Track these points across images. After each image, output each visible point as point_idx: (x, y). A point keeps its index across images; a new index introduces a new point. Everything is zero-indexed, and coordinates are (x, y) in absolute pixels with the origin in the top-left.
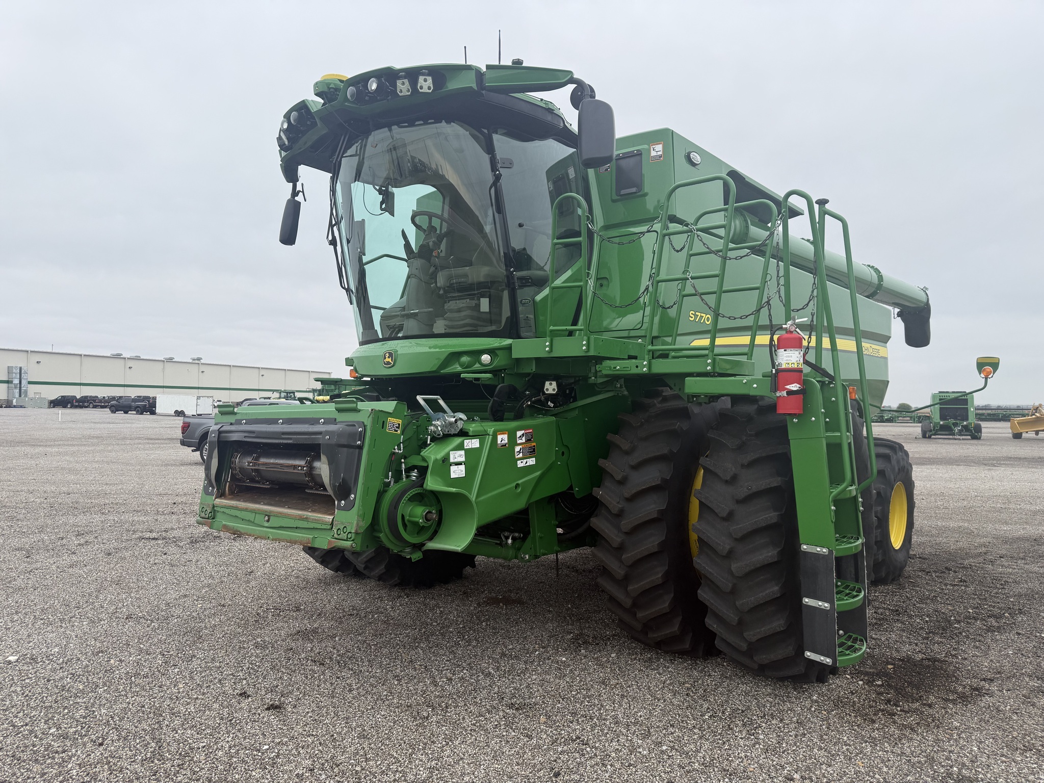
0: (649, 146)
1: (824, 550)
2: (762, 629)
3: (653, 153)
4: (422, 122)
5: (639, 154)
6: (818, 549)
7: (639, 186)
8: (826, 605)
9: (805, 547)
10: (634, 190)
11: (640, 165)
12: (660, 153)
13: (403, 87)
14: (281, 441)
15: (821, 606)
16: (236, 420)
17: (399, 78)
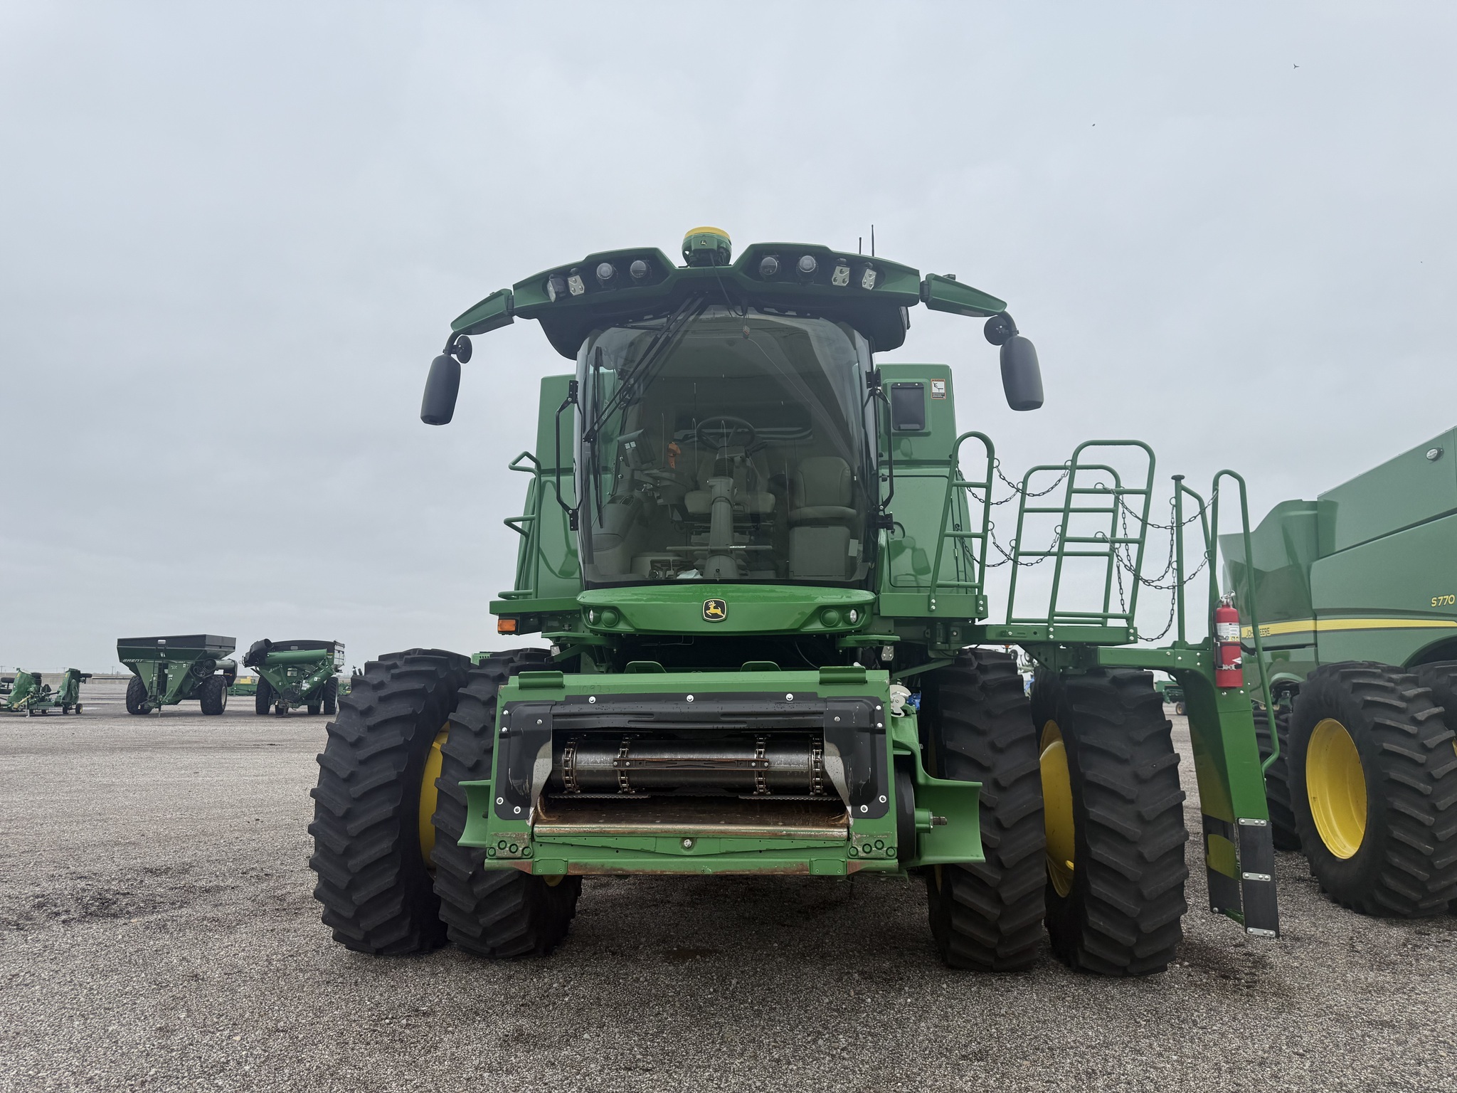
0: (930, 380)
1: (1262, 822)
2: (1164, 917)
3: (935, 390)
4: (795, 314)
5: (921, 387)
6: (1257, 822)
7: (921, 422)
8: (1267, 877)
9: (1243, 821)
10: (917, 426)
11: (921, 399)
12: (943, 391)
13: (841, 277)
14: (720, 726)
15: (1262, 878)
16: (567, 697)
17: (840, 264)
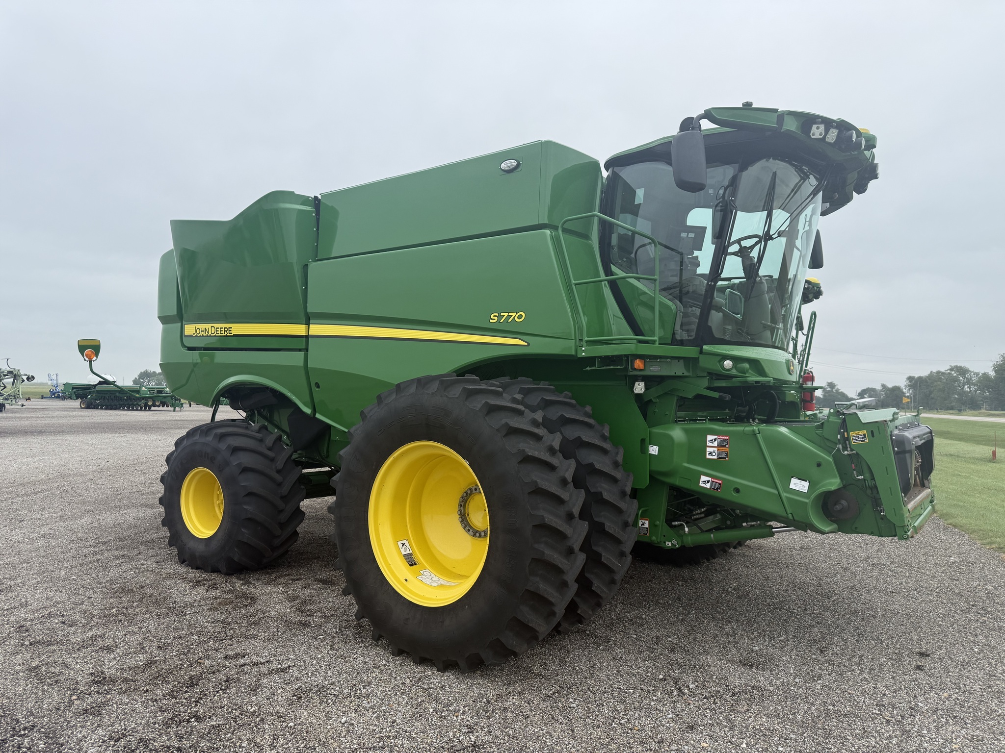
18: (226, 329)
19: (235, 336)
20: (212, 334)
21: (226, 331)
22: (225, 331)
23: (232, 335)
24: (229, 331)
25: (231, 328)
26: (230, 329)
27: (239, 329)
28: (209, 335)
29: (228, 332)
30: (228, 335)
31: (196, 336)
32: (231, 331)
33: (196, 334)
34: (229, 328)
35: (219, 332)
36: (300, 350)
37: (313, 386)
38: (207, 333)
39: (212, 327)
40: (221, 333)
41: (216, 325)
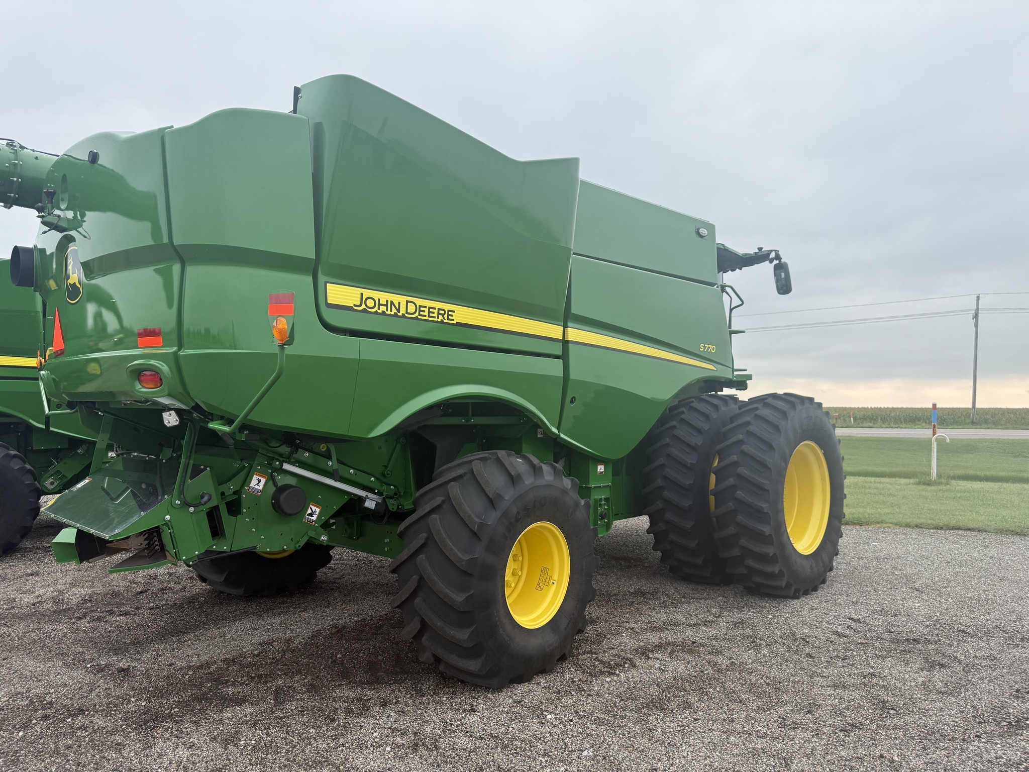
18: (441, 312)
19: (458, 324)
20: (407, 313)
21: (443, 315)
22: (439, 314)
23: (454, 322)
24: (449, 315)
25: (454, 312)
26: (450, 313)
27: (464, 314)
28: (400, 314)
29: (446, 316)
30: (446, 321)
31: (364, 311)
32: (452, 316)
33: (363, 306)
34: (449, 311)
35: (426, 313)
36: (557, 357)
37: (568, 399)
38: (394, 310)
39: (407, 302)
40: (429, 316)
41: (419, 302)
